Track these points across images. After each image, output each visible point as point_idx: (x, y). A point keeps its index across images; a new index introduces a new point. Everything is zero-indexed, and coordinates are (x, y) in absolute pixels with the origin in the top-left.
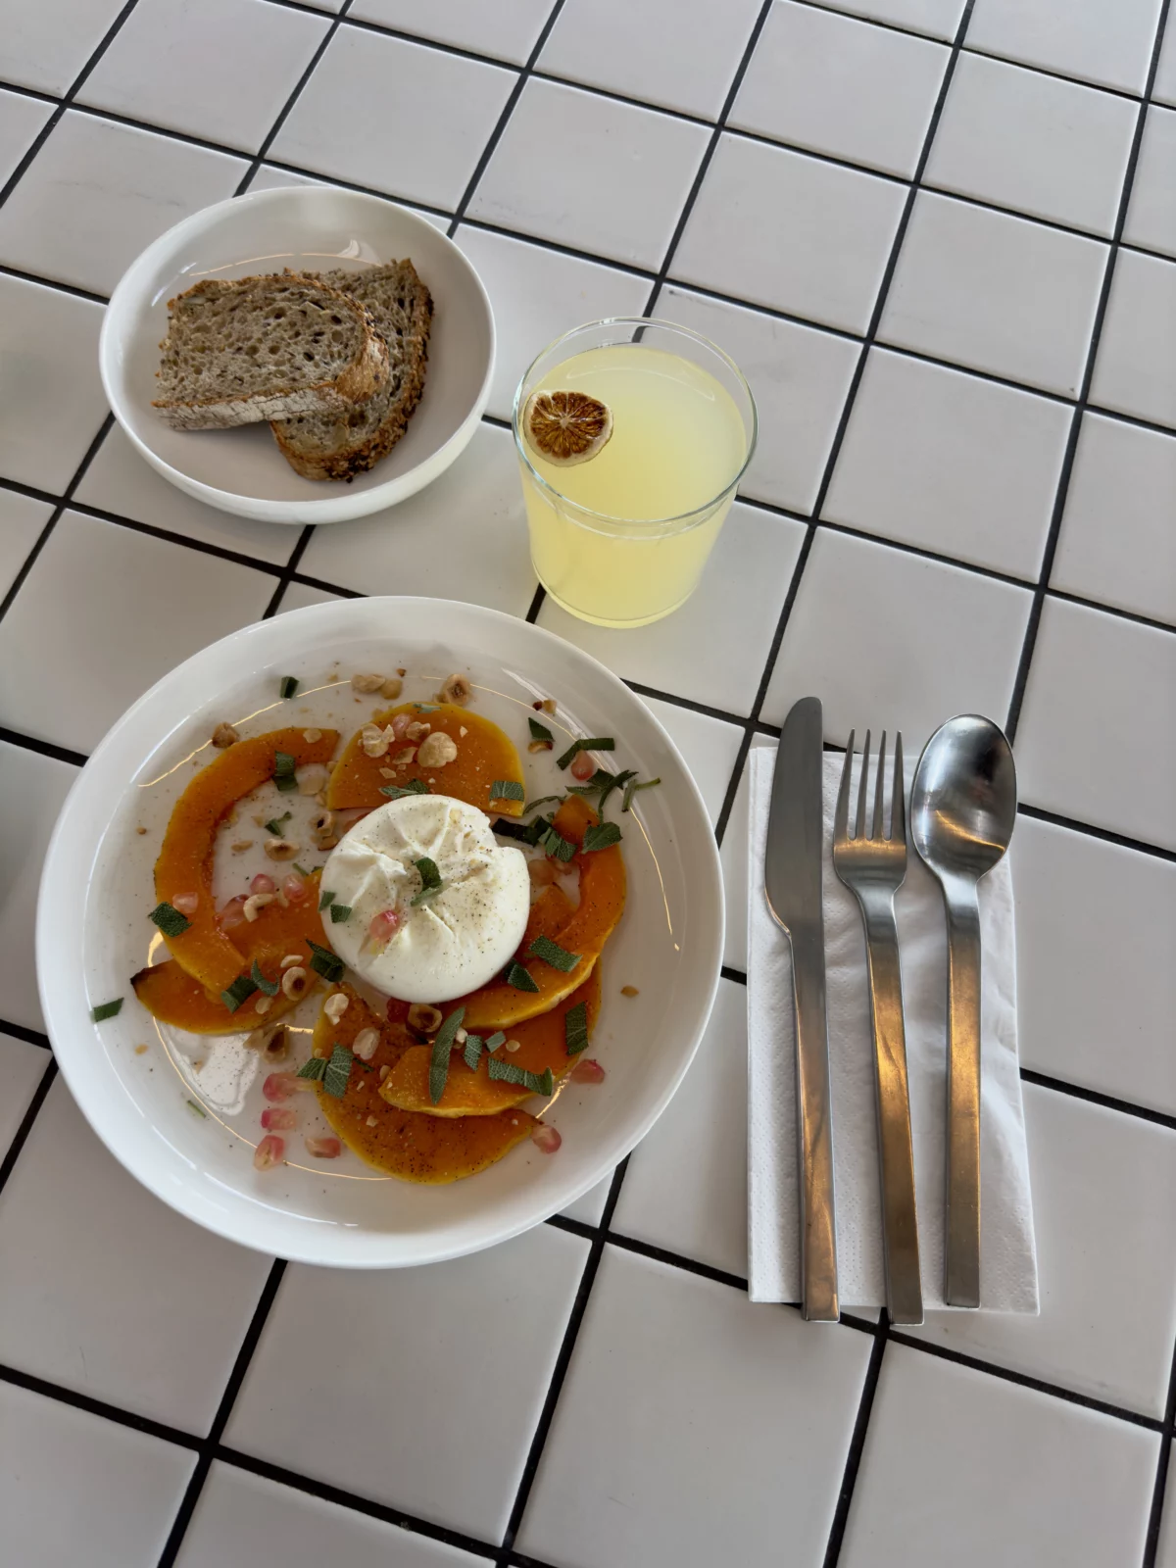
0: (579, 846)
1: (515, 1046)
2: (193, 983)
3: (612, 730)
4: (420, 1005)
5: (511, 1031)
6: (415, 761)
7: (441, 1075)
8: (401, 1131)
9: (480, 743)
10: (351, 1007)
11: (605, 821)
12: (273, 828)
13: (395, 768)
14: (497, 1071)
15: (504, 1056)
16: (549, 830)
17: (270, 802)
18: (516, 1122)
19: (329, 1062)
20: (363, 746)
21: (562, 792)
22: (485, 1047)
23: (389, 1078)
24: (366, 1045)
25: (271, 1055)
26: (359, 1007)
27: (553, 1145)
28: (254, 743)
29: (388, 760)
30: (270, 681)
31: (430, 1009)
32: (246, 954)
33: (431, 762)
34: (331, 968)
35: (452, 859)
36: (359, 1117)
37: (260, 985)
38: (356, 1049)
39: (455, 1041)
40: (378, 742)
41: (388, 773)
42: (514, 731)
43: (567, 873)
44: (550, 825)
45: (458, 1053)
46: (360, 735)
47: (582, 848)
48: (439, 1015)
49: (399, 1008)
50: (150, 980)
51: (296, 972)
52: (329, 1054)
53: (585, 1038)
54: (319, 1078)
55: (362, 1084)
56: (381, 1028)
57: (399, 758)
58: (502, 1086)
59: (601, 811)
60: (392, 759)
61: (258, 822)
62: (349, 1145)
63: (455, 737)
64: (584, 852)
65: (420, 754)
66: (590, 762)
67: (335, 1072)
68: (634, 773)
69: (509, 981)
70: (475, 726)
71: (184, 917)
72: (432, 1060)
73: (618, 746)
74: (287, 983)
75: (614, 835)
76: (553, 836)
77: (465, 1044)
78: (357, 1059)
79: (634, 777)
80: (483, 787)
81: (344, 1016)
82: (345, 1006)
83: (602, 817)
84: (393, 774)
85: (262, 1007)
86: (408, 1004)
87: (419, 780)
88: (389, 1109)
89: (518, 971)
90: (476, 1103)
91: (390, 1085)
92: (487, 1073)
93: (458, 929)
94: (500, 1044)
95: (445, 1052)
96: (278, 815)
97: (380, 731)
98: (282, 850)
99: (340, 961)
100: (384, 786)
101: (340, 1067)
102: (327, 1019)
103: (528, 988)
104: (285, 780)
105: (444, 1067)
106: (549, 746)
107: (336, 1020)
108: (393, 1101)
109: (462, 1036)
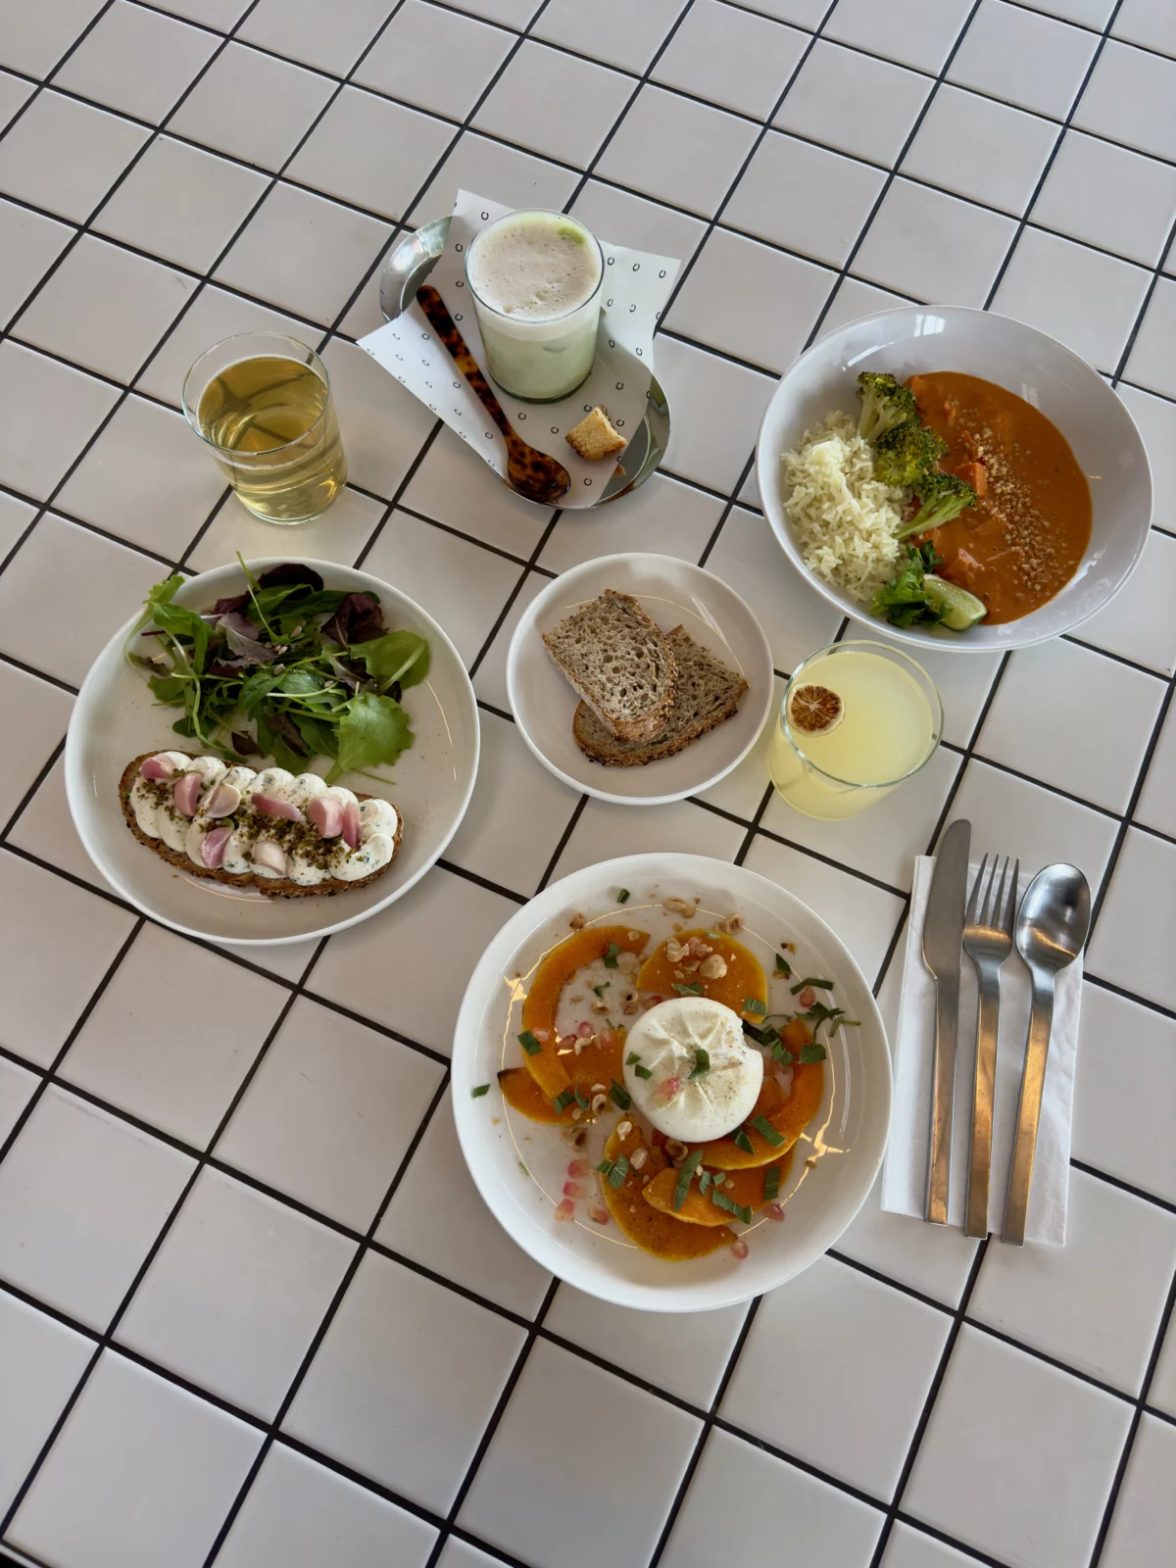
0: (796, 1056)
1: (731, 1185)
2: (535, 1087)
3: (832, 977)
4: (675, 1140)
5: (730, 1174)
6: (698, 970)
7: (683, 1193)
8: (650, 1220)
9: (743, 966)
10: (632, 1131)
11: (818, 1042)
12: (598, 991)
13: (683, 971)
14: (718, 1200)
15: (722, 1190)
16: (778, 1040)
17: (598, 973)
18: (723, 1235)
19: (615, 1165)
20: (666, 953)
21: (790, 1013)
22: (712, 1181)
23: (650, 1186)
24: (639, 1159)
25: (576, 1147)
26: (637, 1133)
27: (742, 1254)
28: (594, 931)
29: (680, 965)
30: (612, 891)
31: (681, 1145)
32: (571, 1076)
33: (709, 975)
34: (622, 1099)
35: (719, 1051)
36: (626, 1204)
37: (578, 1100)
38: (632, 1160)
39: (695, 1173)
40: (677, 953)
41: (679, 975)
42: (766, 963)
43: (784, 1072)
44: (779, 1036)
45: (696, 1180)
46: (666, 944)
47: (798, 1059)
48: (686, 1150)
49: (660, 1138)
50: (510, 1078)
51: (602, 1098)
52: (615, 1158)
53: (777, 1191)
54: (607, 1174)
55: (631, 1183)
56: (648, 1150)
57: (688, 966)
58: (718, 1210)
59: (815, 1034)
60: (683, 965)
61: (589, 985)
62: (616, 1219)
63: (727, 961)
64: (800, 1062)
65: (702, 967)
66: (813, 996)
67: (617, 1173)
68: (842, 1012)
69: (736, 1142)
70: (740, 953)
71: (539, 1043)
72: (678, 1181)
73: (834, 989)
74: (595, 1104)
75: (821, 1054)
76: (779, 1045)
77: (701, 1176)
78: (631, 1167)
79: (843, 1015)
80: (739, 1000)
81: (628, 1136)
82: (629, 1130)
83: (815, 1039)
84: (682, 976)
85: (576, 1115)
86: (667, 1138)
87: (700, 986)
88: (645, 1203)
89: (742, 1135)
90: (701, 1216)
91: (650, 1190)
92: (711, 1199)
93: (715, 1103)
94: (721, 1181)
95: (687, 1179)
96: (602, 983)
97: (679, 946)
98: (603, 1010)
99: (629, 1097)
100: (676, 983)
101: (621, 1170)
102: (617, 1136)
103: (746, 1149)
104: (611, 962)
105: (685, 1188)
106: (787, 977)
107: (623, 1138)
108: (650, 1202)
109: (699, 1170)
